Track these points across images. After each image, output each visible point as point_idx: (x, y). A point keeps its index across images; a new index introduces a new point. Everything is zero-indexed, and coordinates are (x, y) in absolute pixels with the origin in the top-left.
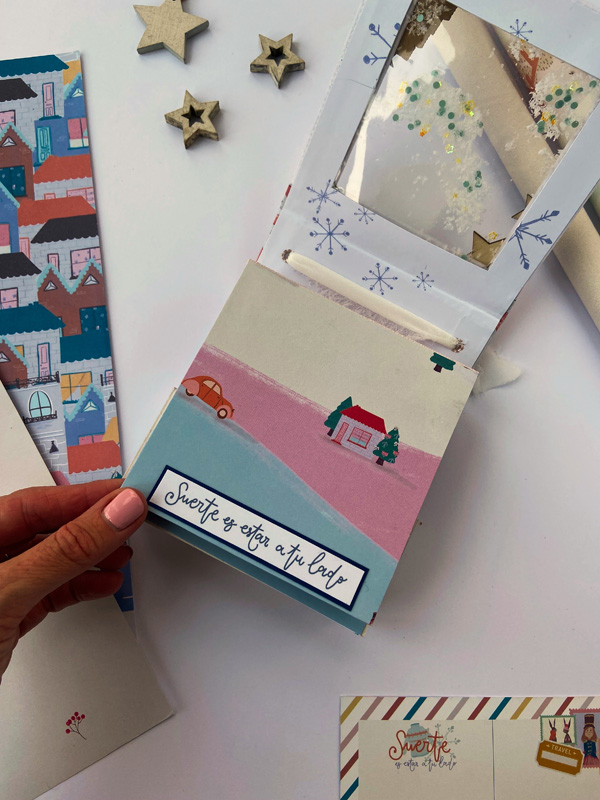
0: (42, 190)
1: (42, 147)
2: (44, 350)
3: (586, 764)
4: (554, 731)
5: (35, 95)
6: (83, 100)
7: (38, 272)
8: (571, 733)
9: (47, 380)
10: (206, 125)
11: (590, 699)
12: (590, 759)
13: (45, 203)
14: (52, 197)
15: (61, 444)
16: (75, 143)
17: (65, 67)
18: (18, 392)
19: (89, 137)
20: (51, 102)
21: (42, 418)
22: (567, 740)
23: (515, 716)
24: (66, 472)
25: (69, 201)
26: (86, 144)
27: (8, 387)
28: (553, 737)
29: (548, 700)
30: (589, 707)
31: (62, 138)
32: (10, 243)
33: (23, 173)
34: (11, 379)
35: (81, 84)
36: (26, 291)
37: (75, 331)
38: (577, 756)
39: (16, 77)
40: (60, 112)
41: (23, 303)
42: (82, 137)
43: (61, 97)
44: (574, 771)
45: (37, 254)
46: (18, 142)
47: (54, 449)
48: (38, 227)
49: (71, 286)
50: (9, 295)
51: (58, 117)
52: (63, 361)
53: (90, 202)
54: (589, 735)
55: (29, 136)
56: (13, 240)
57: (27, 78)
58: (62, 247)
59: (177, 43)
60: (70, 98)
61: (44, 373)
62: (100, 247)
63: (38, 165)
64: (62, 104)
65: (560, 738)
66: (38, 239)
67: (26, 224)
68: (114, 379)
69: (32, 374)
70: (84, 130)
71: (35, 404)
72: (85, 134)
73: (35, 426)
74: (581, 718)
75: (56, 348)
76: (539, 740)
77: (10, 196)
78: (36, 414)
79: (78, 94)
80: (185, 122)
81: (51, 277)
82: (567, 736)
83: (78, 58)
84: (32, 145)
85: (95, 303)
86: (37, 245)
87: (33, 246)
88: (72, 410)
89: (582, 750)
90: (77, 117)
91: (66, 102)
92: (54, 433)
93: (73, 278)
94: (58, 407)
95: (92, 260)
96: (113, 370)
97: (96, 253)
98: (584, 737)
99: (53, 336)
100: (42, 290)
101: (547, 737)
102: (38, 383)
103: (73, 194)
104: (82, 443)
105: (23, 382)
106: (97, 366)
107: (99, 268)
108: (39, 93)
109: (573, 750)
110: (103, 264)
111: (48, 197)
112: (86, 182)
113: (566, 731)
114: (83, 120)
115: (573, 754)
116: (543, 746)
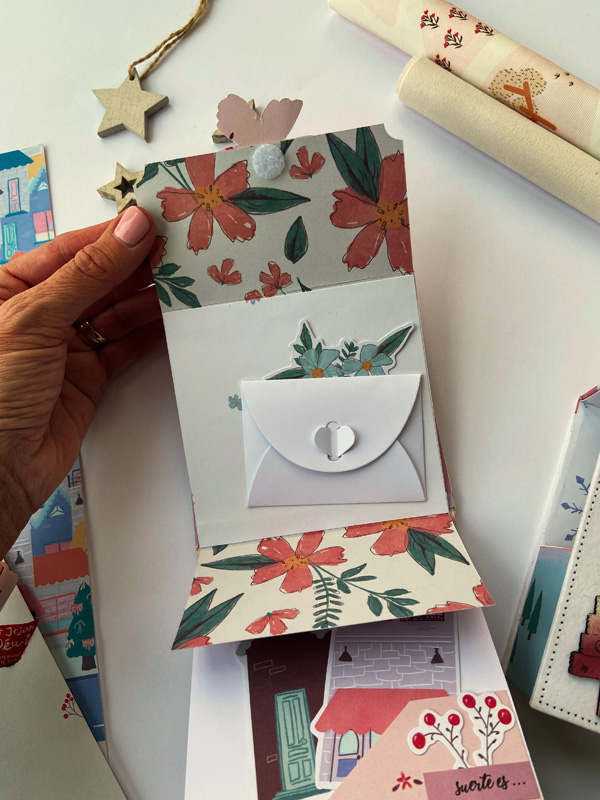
1: (9, 244)
5: (1, 193)
6: (48, 193)
16: (41, 237)
17: (30, 161)
19: (54, 229)
20: (17, 198)
31: (28, 234)
35: (46, 177)
40: (26, 207)
42: (48, 230)
43: (26, 192)
51: (23, 212)
59: (137, 122)
60: (35, 192)
64: (27, 199)
70: (50, 222)
72: (51, 227)
79: (43, 187)
83: (42, 151)
88: (38, 516)
90: (42, 211)
91: (31, 196)
108: (5, 190)
114: (49, 213)
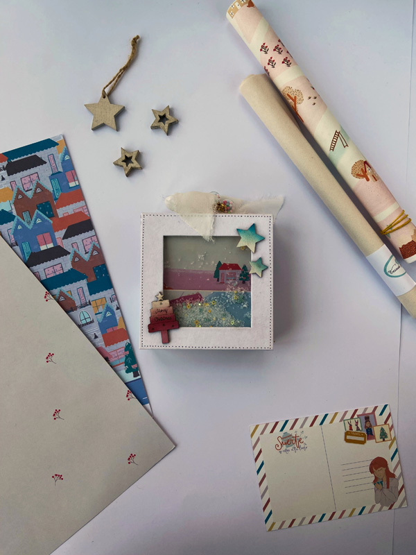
0: (61, 212)
1: (56, 190)
2: (80, 290)
3: (368, 439)
4: (351, 426)
5: (45, 163)
6: (70, 161)
7: (69, 253)
8: (359, 425)
9: (86, 305)
10: (135, 164)
11: (366, 409)
12: (370, 436)
13: (64, 218)
14: (67, 214)
15: (99, 334)
16: (72, 184)
17: (57, 144)
18: (72, 313)
19: (78, 180)
20: (55, 165)
21: (87, 324)
22: (358, 429)
23: (331, 422)
24: (104, 347)
25: (76, 215)
26: (78, 184)
27: (67, 312)
28: (351, 428)
29: (346, 412)
30: (366, 412)
31: (65, 183)
32: (52, 242)
33: (50, 205)
34: (68, 308)
35: (67, 152)
36: (66, 264)
37: (93, 279)
38: (364, 436)
39: (33, 154)
40: (61, 169)
41: (66, 270)
42: (75, 181)
43: (59, 161)
44: (363, 443)
45: (67, 244)
46: (43, 189)
47: (96, 337)
48: (64, 231)
49: (86, 257)
50: (58, 268)
51: (60, 172)
52: (91, 295)
53: (87, 213)
54: (368, 425)
55: (48, 185)
56: (54, 240)
57: (39, 154)
58: (78, 239)
59: (111, 121)
60: (63, 161)
61: (83, 302)
62: (96, 235)
63: (56, 199)
64: (60, 165)
65: (354, 429)
66: (66, 237)
67: (58, 231)
68: (117, 298)
69: (78, 304)
70: (75, 176)
71: (82, 318)
72: (76, 179)
73: (84, 328)
74: (363, 418)
75: (86, 289)
76: (345, 431)
77: (46, 218)
78: (84, 322)
79: (67, 158)
80: (124, 164)
81: (76, 255)
82: (358, 427)
83: (62, 138)
84: (51, 190)
85: (100, 263)
86: (65, 240)
87: (63, 241)
88: (100, 317)
89: (365, 433)
90: (70, 170)
91: (62, 163)
92: (95, 329)
93: (86, 253)
94: (93, 317)
95: (93, 242)
96: (115, 294)
97: (95, 238)
98: (366, 427)
99: (83, 284)
100: (73, 262)
101: (348, 429)
102: (81, 307)
103: (77, 211)
104: (108, 332)
105: (74, 308)
106: (107, 294)
107: (98, 246)
108: (47, 161)
109: (361, 433)
110: (99, 243)
111: (65, 215)
112: (81, 204)
113: (357, 425)
114: (73, 171)
115: (361, 435)
116: (347, 434)
